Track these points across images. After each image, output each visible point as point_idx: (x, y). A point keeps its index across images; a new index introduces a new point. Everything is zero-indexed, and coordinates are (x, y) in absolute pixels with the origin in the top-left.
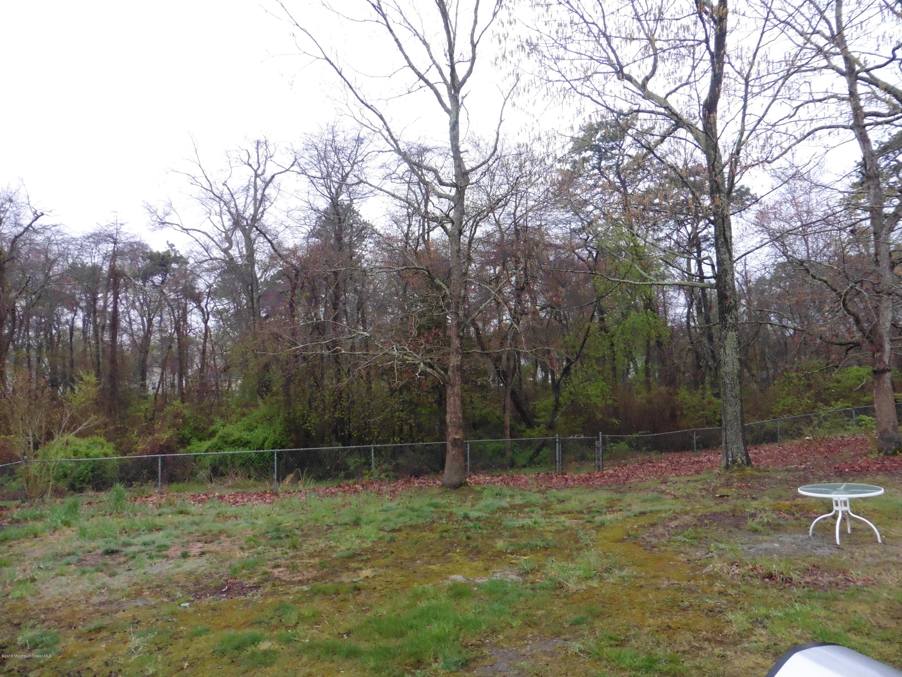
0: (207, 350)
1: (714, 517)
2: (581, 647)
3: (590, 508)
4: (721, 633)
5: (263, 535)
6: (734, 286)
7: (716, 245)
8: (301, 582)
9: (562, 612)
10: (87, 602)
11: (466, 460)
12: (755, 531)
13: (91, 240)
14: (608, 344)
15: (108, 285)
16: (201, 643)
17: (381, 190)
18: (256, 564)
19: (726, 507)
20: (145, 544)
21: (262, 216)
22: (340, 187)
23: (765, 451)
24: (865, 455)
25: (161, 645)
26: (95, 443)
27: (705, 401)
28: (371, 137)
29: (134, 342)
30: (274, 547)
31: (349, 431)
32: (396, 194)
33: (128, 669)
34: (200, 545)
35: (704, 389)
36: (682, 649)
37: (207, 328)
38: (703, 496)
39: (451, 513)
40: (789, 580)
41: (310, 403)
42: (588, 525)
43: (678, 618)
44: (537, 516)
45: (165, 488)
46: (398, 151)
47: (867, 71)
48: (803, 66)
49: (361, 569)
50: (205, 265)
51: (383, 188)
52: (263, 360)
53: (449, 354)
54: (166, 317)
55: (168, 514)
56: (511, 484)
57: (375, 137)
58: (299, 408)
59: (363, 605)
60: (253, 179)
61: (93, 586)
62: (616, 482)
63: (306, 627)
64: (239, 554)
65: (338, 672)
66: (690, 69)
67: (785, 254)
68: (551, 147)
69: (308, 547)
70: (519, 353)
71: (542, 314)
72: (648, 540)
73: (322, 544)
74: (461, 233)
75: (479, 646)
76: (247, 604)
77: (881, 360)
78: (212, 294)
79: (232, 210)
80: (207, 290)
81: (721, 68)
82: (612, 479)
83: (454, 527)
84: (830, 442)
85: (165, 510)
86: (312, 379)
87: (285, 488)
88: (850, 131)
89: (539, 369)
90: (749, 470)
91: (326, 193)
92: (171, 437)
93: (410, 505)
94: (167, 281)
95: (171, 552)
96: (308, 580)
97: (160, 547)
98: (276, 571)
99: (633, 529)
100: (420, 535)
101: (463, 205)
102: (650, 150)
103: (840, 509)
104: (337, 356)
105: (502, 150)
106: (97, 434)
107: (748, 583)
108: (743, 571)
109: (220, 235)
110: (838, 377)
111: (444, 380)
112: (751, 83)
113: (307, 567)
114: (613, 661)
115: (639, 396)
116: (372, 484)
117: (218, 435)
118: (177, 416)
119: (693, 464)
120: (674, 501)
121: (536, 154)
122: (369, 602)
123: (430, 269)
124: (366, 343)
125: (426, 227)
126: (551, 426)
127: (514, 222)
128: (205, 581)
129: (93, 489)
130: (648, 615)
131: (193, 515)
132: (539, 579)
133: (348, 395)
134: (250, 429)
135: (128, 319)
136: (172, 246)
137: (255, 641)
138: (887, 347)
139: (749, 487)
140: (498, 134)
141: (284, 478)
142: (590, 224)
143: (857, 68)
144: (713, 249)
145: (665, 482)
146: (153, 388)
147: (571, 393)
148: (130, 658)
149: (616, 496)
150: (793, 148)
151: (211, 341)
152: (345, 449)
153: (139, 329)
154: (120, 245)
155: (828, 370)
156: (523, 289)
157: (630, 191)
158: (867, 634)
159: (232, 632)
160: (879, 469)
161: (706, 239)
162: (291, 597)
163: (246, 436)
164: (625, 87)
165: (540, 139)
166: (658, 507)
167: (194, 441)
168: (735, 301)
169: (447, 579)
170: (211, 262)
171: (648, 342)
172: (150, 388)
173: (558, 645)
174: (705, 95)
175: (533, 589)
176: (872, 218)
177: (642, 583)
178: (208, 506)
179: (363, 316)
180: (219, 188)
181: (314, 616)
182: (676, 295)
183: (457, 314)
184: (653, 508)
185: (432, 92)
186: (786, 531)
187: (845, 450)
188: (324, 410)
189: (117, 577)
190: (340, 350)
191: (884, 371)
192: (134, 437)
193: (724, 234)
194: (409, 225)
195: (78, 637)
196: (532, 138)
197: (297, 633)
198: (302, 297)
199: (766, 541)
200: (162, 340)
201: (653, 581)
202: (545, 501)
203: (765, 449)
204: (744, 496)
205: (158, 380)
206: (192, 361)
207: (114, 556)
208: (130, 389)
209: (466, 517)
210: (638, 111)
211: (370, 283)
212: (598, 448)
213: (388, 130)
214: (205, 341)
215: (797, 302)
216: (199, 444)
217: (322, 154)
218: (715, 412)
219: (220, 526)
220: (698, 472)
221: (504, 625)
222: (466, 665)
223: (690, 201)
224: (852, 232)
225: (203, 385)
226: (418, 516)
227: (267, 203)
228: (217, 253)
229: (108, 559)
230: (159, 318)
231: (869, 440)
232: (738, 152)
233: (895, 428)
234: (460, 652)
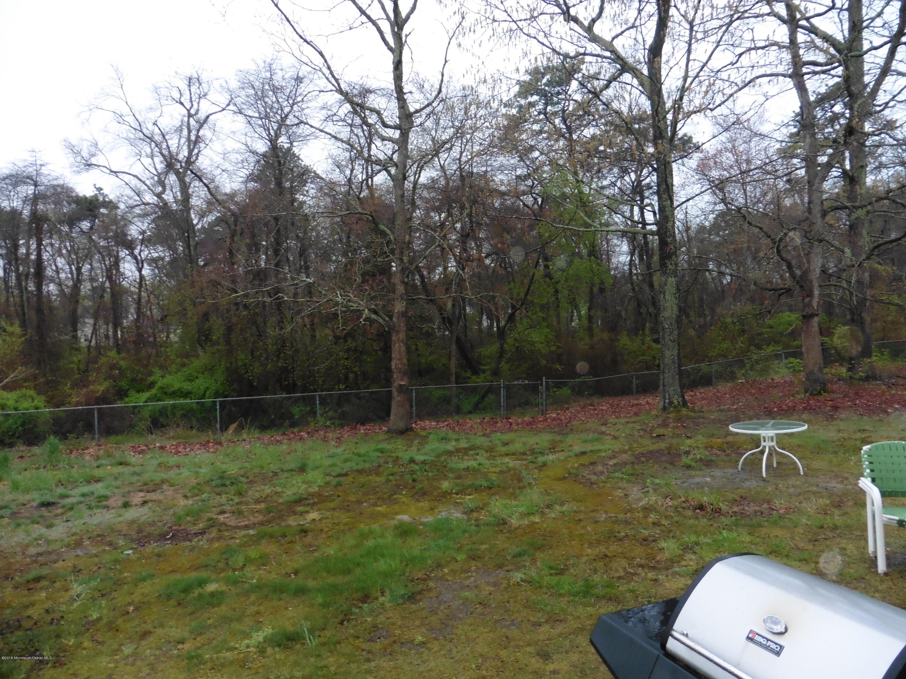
0: (143, 301)
1: (651, 455)
2: (523, 576)
3: (534, 449)
4: (654, 559)
5: (208, 482)
6: (674, 233)
7: (658, 193)
8: (247, 527)
9: (506, 545)
10: (24, 553)
11: (411, 406)
12: (689, 467)
13: (8, 181)
14: (552, 291)
15: (30, 229)
16: (146, 588)
17: (322, 131)
18: (201, 511)
19: (662, 445)
20: (83, 495)
21: (197, 159)
22: (279, 128)
23: (700, 393)
24: (793, 396)
25: (104, 592)
26: (24, 396)
27: (644, 347)
28: (311, 76)
29: (62, 291)
30: (219, 494)
31: (293, 380)
32: (338, 136)
33: (71, 615)
34: (142, 494)
35: (644, 335)
36: (617, 575)
37: (142, 277)
38: (641, 436)
39: (397, 458)
40: (718, 511)
41: (252, 353)
42: (531, 466)
43: (614, 548)
44: (482, 458)
45: (102, 440)
46: (340, 91)
47: (808, 19)
48: (746, 11)
49: (307, 512)
50: (137, 211)
51: (325, 130)
52: (202, 309)
53: (393, 299)
54: (96, 265)
55: (107, 465)
56: (457, 429)
57: (316, 77)
58: (242, 357)
59: (311, 546)
60: (186, 119)
61: (30, 538)
62: (559, 425)
63: (253, 568)
64: (182, 502)
65: (286, 608)
66: (636, 12)
67: (723, 201)
68: (496, 90)
69: (253, 493)
70: (463, 299)
71: (487, 261)
72: (588, 477)
73: (268, 490)
74: (405, 178)
75: (424, 580)
76: (192, 549)
77: (810, 305)
78: (146, 242)
79: (164, 151)
80: (140, 237)
81: (667, 11)
82: (555, 422)
83: (400, 470)
84: (761, 384)
85: (104, 462)
86: (254, 328)
87: (229, 437)
88: (788, 80)
89: (485, 317)
90: (684, 411)
91: (264, 135)
92: (107, 390)
93: (356, 451)
94: (95, 227)
95: (111, 502)
96: (255, 524)
97: (100, 497)
98: (221, 518)
99: (573, 468)
100: (367, 479)
101: (407, 149)
102: (596, 95)
103: (767, 444)
104: (280, 304)
105: (447, 93)
106: (26, 387)
107: (680, 514)
108: (675, 503)
109: (153, 178)
110: (771, 322)
111: (389, 326)
112: (695, 28)
113: (253, 512)
114: (553, 588)
115: (582, 343)
116: (317, 431)
117: (157, 387)
118: (113, 367)
119: (632, 406)
120: (613, 442)
121: (481, 98)
122: (316, 543)
123: (373, 214)
124: (309, 289)
125: (370, 171)
126: (496, 373)
127: (460, 168)
128: (148, 529)
129: (24, 443)
130: (586, 545)
131: (134, 466)
132: (483, 516)
133: (292, 344)
134: (190, 379)
135: (54, 268)
136: (99, 189)
137: (202, 583)
138: (816, 293)
139: (684, 427)
140: (443, 75)
141: (227, 428)
142: (536, 170)
143: (798, 16)
144: (656, 198)
145: (605, 424)
146: (86, 340)
147: (516, 340)
148: (72, 605)
149: (558, 438)
150: (735, 95)
151: (147, 290)
152: (290, 398)
153: (67, 278)
154: (42, 188)
155: (761, 315)
156: (468, 235)
157: (575, 137)
158: (787, 556)
159: (178, 576)
160: (805, 408)
161: (649, 187)
162: (238, 541)
163: (187, 386)
164: (571, 29)
165: (485, 81)
166: (597, 446)
167: (132, 393)
168: (675, 247)
169: (393, 519)
170: (143, 207)
171: (591, 290)
172: (82, 340)
173: (501, 576)
174: (650, 40)
175: (477, 526)
176: (807, 167)
177: (582, 516)
178: (148, 456)
179: (306, 263)
180: (149, 128)
181: (261, 557)
182: (619, 243)
183: (401, 260)
184: (592, 448)
185: (374, 28)
186: (717, 466)
187: (775, 391)
188: (267, 359)
189: (54, 529)
190: (283, 297)
191: (812, 316)
192: (67, 389)
193: (666, 181)
194: (352, 170)
195: (16, 588)
196: (477, 80)
197: (244, 574)
198: (242, 244)
199: (698, 476)
200: (94, 289)
201: (592, 515)
202: (490, 444)
203: (700, 392)
204: (679, 436)
205: (90, 331)
206: (127, 312)
207: (50, 508)
208: (60, 340)
209: (412, 461)
210: (585, 54)
211: (312, 230)
212: (542, 394)
213: (329, 68)
214: (140, 291)
215: (735, 250)
216: (137, 395)
217: (259, 93)
218: (654, 358)
219: (163, 476)
220: (636, 414)
221: (449, 559)
222: (412, 598)
223: (634, 148)
224: (788, 181)
225: (140, 335)
226: (364, 461)
227: (202, 145)
228: (149, 198)
229: (44, 511)
230: (89, 267)
231: (796, 382)
232: (681, 98)
233: (820, 370)
234: (406, 586)
